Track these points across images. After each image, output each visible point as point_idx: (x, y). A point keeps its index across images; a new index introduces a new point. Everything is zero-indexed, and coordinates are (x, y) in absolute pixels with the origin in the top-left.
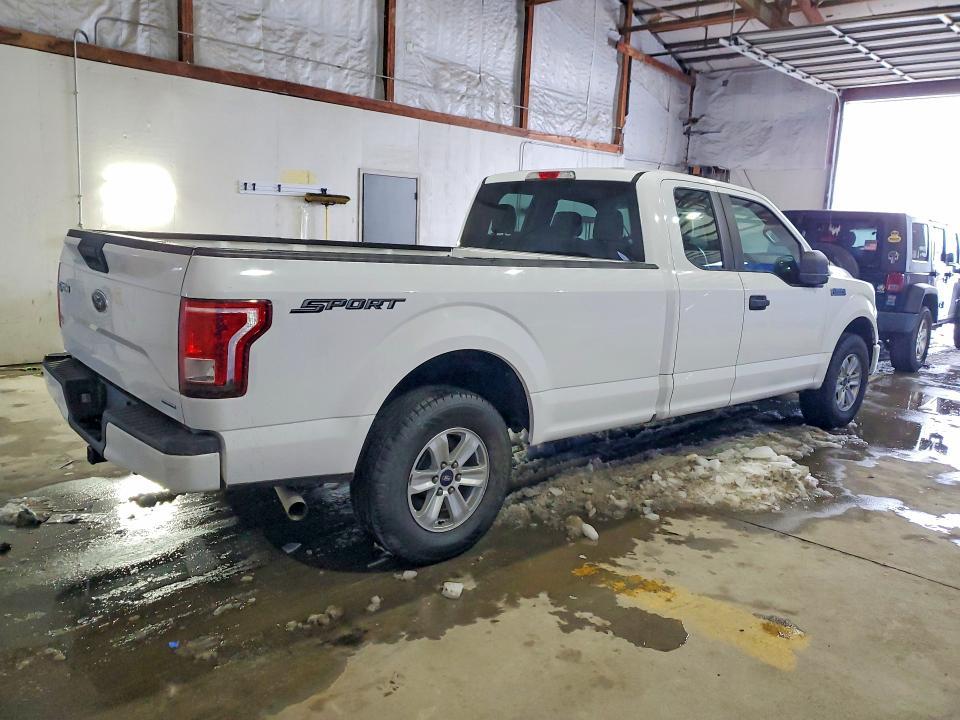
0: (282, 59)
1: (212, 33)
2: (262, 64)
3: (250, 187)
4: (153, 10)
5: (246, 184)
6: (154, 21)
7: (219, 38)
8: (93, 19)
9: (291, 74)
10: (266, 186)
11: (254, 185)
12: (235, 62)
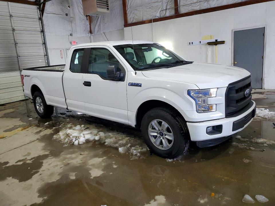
0: (205, 2)
1: (184, 3)
2: (199, 6)
3: (191, 43)
4: (170, 4)
5: (190, 43)
6: (171, 7)
7: (187, 4)
8: (159, 12)
9: (209, 5)
10: (196, 42)
11: (192, 43)
12: (190, 9)
